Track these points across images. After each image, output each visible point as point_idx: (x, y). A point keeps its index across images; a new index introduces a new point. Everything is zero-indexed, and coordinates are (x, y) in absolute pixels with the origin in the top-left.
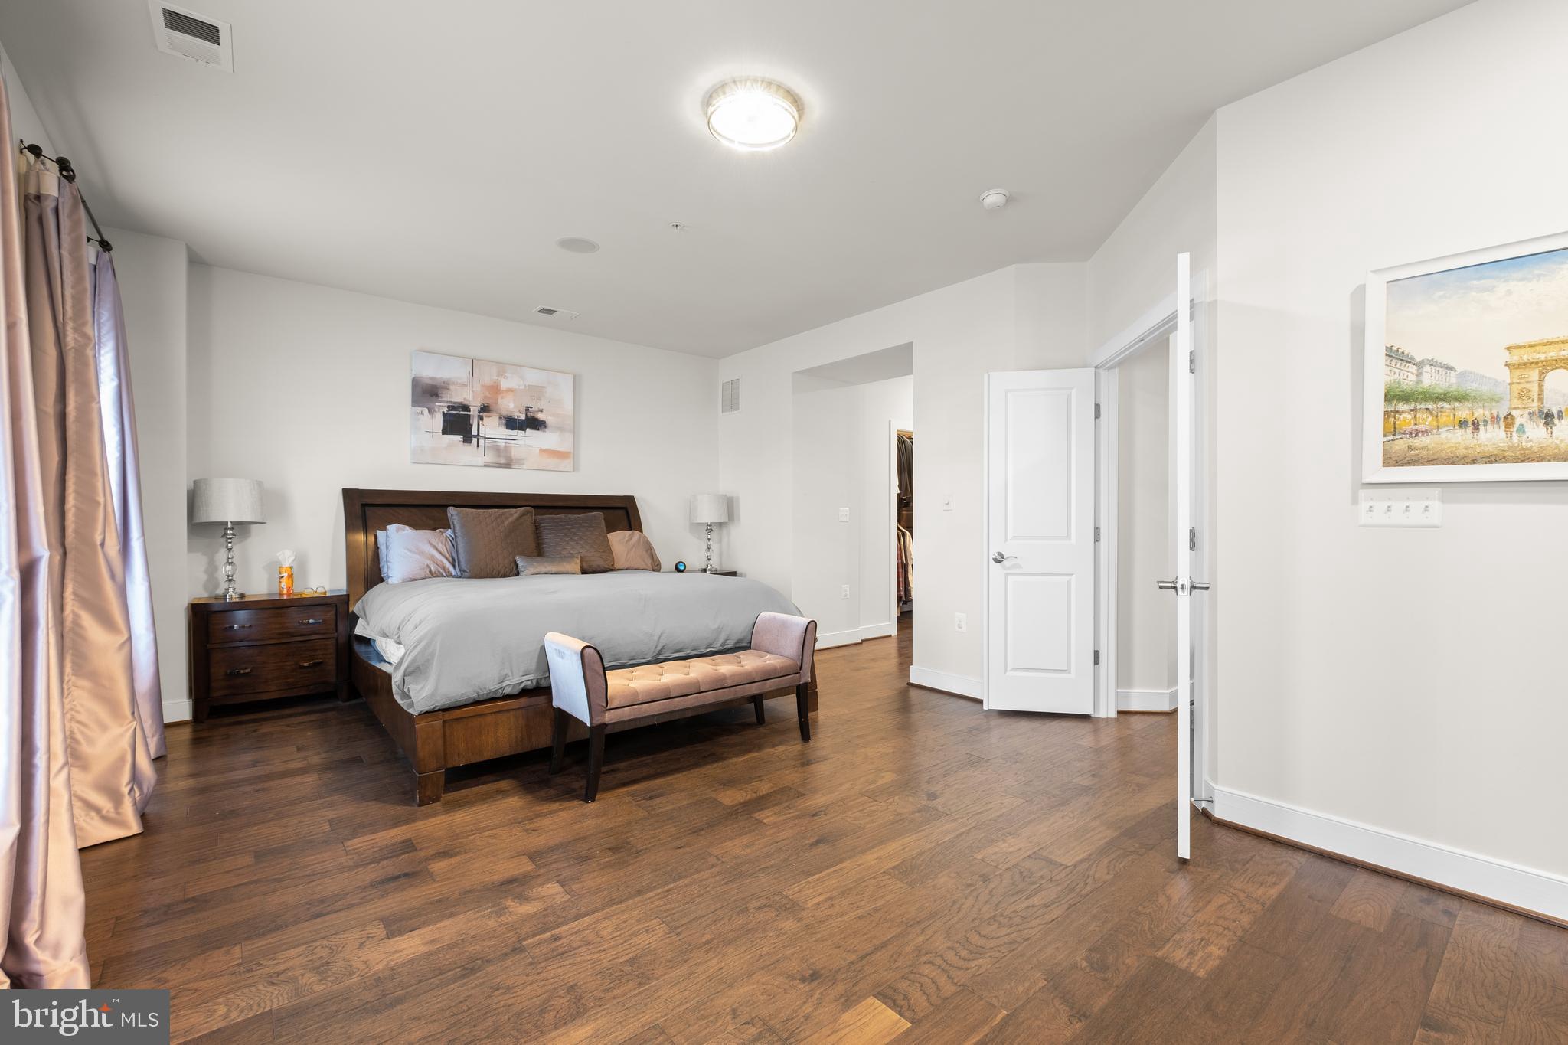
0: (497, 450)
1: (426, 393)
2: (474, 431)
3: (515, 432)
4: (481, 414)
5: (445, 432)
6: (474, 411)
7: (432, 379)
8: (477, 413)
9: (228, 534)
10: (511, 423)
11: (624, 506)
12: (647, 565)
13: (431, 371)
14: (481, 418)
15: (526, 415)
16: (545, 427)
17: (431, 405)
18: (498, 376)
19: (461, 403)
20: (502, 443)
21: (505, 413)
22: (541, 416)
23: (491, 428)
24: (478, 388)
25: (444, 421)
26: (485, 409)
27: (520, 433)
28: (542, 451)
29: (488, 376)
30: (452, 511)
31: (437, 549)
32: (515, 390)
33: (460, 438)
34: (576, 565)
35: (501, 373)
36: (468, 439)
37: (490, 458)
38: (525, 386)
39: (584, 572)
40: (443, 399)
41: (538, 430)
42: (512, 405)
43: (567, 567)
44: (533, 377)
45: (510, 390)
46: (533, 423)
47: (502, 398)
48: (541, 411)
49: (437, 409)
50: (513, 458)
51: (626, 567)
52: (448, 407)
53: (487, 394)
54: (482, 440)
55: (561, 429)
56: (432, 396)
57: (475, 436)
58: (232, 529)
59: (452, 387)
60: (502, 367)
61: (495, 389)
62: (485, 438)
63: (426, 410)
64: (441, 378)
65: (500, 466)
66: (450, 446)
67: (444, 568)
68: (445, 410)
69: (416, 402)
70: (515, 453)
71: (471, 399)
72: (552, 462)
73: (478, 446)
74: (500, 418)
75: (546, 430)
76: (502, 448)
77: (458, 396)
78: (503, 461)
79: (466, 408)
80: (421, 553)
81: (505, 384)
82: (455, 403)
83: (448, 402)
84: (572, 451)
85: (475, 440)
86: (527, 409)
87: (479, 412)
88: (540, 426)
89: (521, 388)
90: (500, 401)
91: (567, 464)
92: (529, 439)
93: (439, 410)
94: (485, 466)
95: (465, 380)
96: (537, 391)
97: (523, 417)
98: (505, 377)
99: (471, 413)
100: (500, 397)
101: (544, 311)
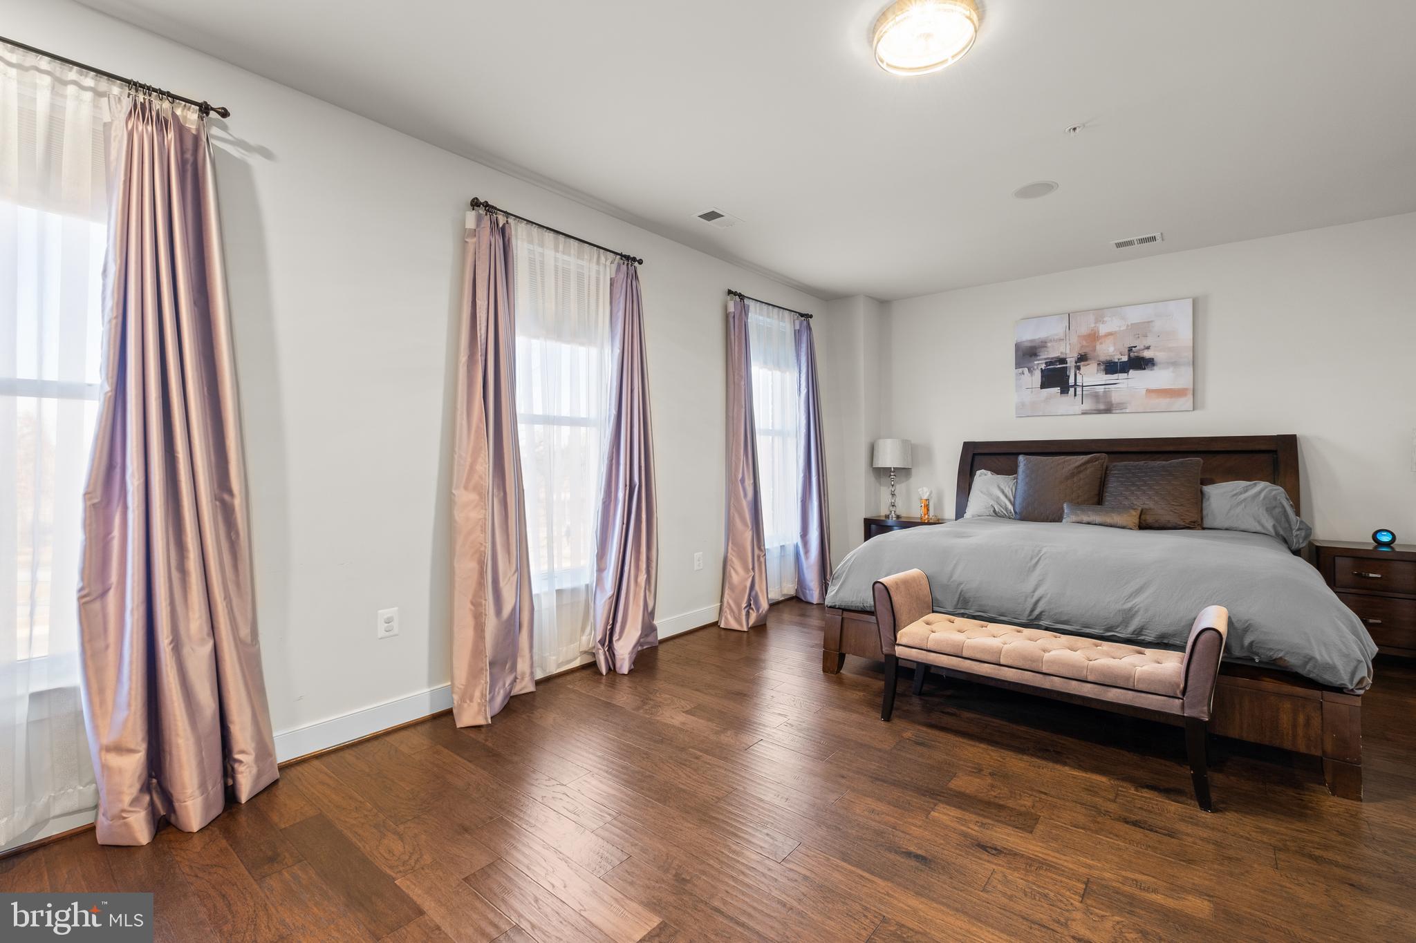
0: (1096, 396)
1: (1026, 354)
2: (1071, 381)
3: (1115, 376)
4: (1078, 364)
5: (1043, 386)
6: (1071, 363)
7: (1032, 341)
8: (1074, 364)
9: (891, 475)
10: (1111, 367)
11: (1275, 449)
12: (1263, 526)
13: (1029, 335)
14: (1078, 368)
15: (1129, 356)
16: (1153, 364)
17: (1030, 365)
18: (1096, 323)
19: (1057, 358)
20: (1101, 389)
21: (1103, 358)
22: (1147, 354)
23: (1090, 376)
24: (1074, 339)
25: (1042, 377)
26: (1082, 358)
27: (1124, 375)
28: (1149, 391)
29: (1084, 326)
30: (1021, 458)
31: (1003, 492)
32: (1116, 333)
33: (1057, 390)
34: (1132, 517)
35: (1099, 319)
36: (1065, 390)
37: (1088, 405)
38: (1128, 326)
39: (1143, 526)
40: (1041, 357)
41: (1145, 369)
42: (1111, 349)
43: (1116, 519)
44: (1135, 315)
45: (1110, 334)
46: (1138, 363)
47: (1101, 343)
48: (1148, 348)
49: (1036, 367)
50: (1114, 401)
51: (1226, 525)
52: (1046, 363)
53: (1084, 343)
54: (1079, 389)
55: (1174, 364)
56: (1031, 356)
57: (1072, 386)
58: (894, 472)
59: (1049, 344)
60: (1100, 313)
61: (1093, 337)
62: (1083, 386)
63: (1026, 370)
64: (1040, 338)
65: (1099, 412)
66: (1048, 399)
67: (1006, 509)
68: (1043, 366)
69: (1018, 365)
70: (1115, 398)
71: (1068, 352)
72: (1163, 402)
73: (1075, 395)
74: (1099, 364)
75: (1155, 368)
76: (1101, 394)
77: (1053, 352)
78: (1102, 407)
79: (1063, 361)
80: (990, 495)
81: (1103, 330)
82: (1052, 358)
83: (1045, 359)
84: (1191, 387)
85: (1072, 390)
86: (1130, 350)
87: (1076, 363)
88: (1147, 365)
89: (1122, 329)
90: (1098, 347)
91: (1186, 402)
92: (1137, 380)
93: (1037, 368)
94: (1083, 414)
95: (1062, 335)
96: (1142, 329)
97: (1125, 359)
98: (1103, 322)
99: (1068, 365)
100: (1098, 343)
101: (1119, 245)
